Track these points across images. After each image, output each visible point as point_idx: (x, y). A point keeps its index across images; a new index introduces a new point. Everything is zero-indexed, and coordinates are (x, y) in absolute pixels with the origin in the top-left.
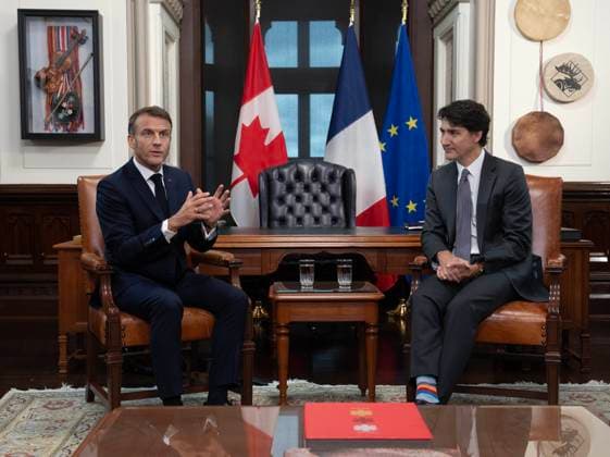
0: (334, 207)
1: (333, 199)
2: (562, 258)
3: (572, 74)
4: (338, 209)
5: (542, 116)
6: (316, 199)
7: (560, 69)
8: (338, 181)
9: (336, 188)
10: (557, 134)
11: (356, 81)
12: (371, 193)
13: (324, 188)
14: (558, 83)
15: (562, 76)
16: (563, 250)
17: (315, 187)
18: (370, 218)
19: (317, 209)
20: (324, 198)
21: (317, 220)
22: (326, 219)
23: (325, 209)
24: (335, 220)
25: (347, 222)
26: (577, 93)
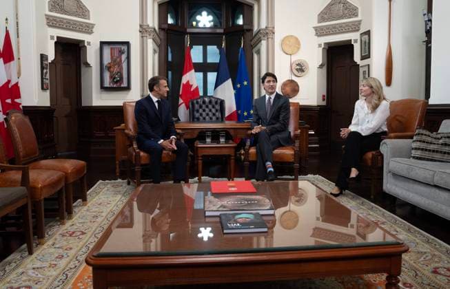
0: (217, 114)
1: (217, 111)
2: (299, 131)
3: (301, 66)
4: (218, 114)
5: (292, 81)
6: (210, 110)
7: (297, 65)
8: (219, 104)
9: (218, 107)
10: (297, 88)
11: (225, 67)
12: (230, 108)
13: (213, 107)
14: (297, 70)
15: (298, 67)
16: (300, 129)
17: (210, 106)
18: (230, 118)
19: (211, 114)
20: (213, 110)
21: (211, 118)
22: (214, 118)
23: (214, 115)
24: (217, 118)
25: (222, 119)
26: (303, 73)
